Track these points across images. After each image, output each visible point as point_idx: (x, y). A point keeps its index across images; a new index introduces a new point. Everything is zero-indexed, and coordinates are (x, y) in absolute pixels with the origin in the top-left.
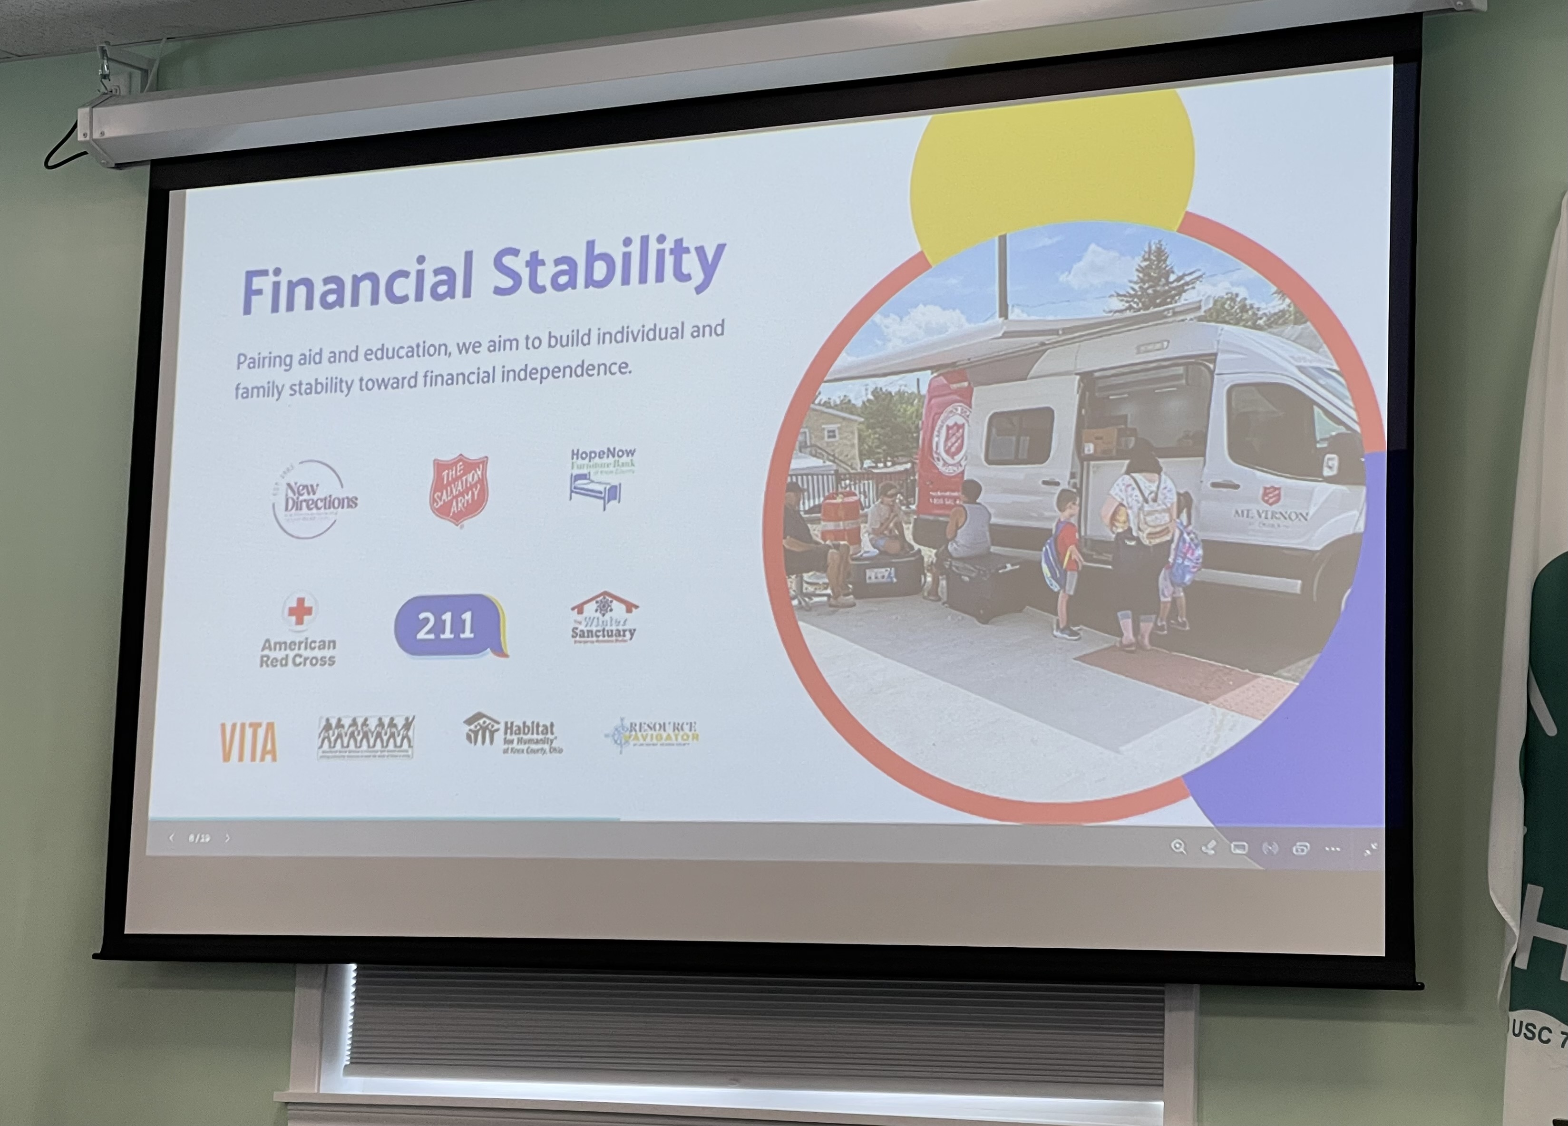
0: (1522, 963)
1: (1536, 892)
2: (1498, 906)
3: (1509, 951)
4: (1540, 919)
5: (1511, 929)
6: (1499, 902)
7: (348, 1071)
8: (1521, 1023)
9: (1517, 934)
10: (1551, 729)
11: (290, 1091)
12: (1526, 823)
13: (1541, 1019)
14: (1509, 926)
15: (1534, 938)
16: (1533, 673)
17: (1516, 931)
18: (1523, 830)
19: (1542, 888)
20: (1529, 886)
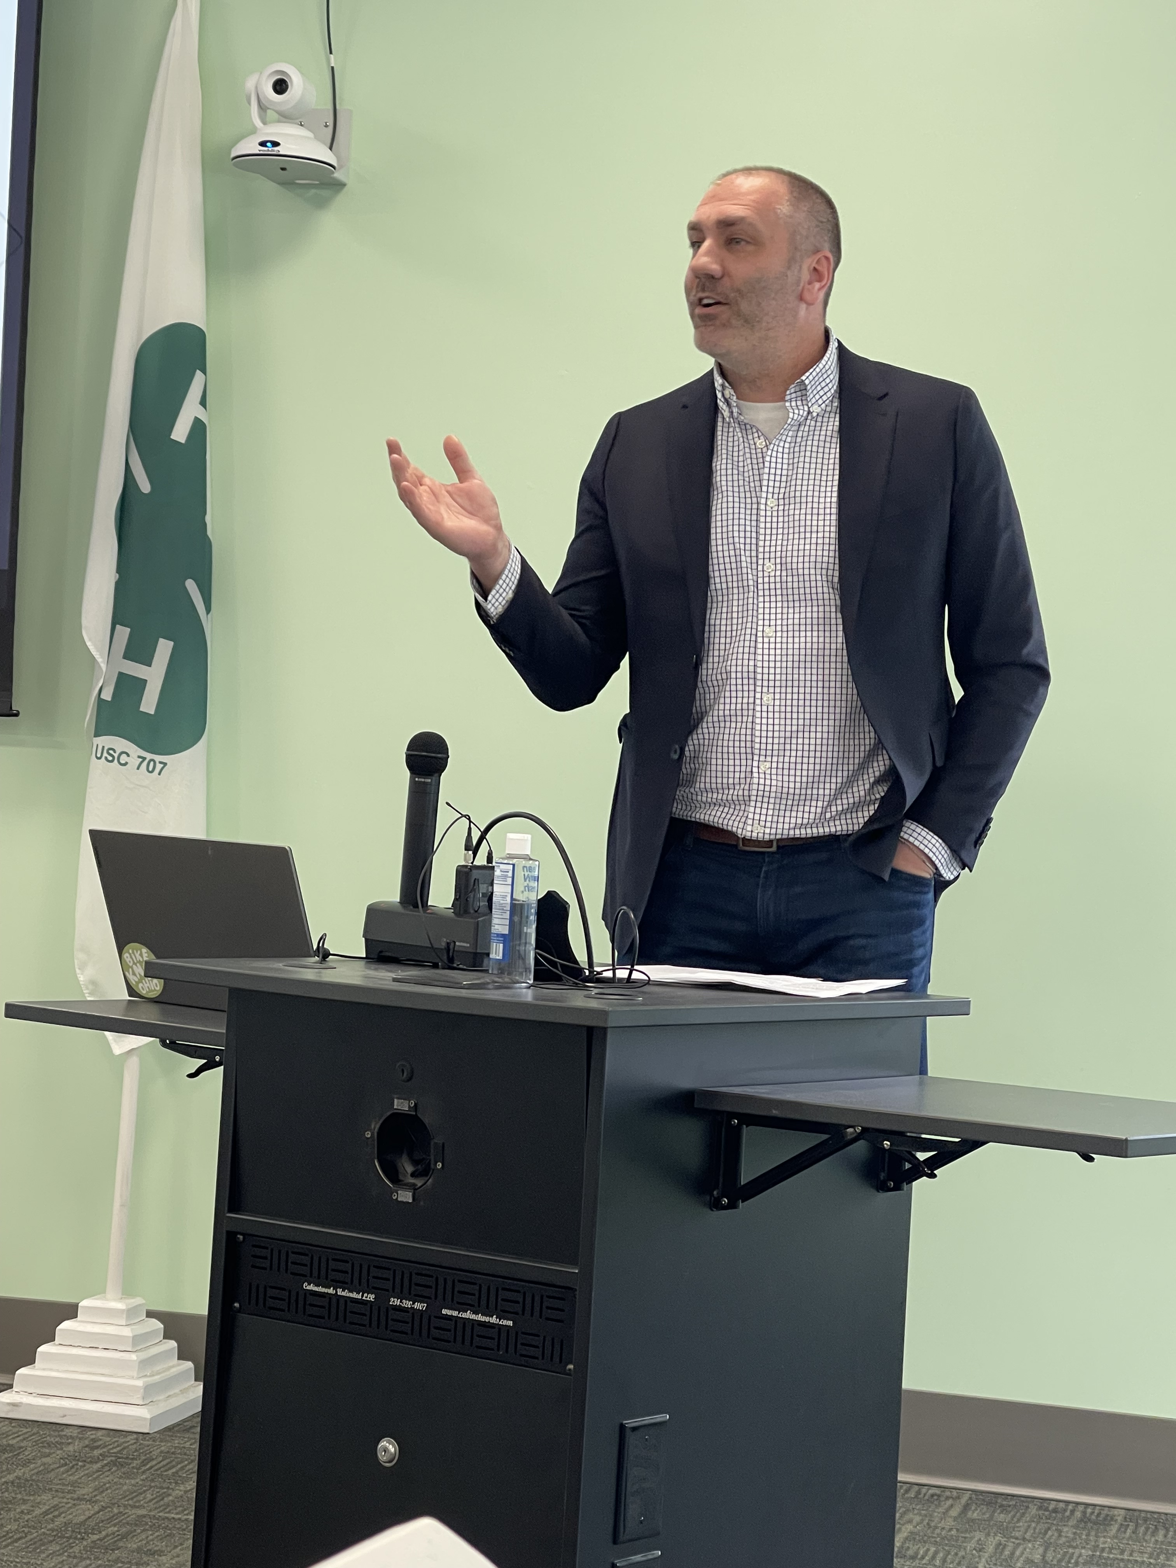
0: (107, 696)
1: (123, 632)
2: (89, 644)
3: (97, 684)
4: (126, 657)
5: (100, 667)
6: (90, 640)
8: (103, 747)
9: (104, 669)
10: (145, 486)
12: (119, 570)
13: (120, 744)
14: (98, 663)
15: (120, 674)
16: (132, 434)
17: (103, 666)
18: (116, 576)
19: (129, 629)
20: (118, 627)
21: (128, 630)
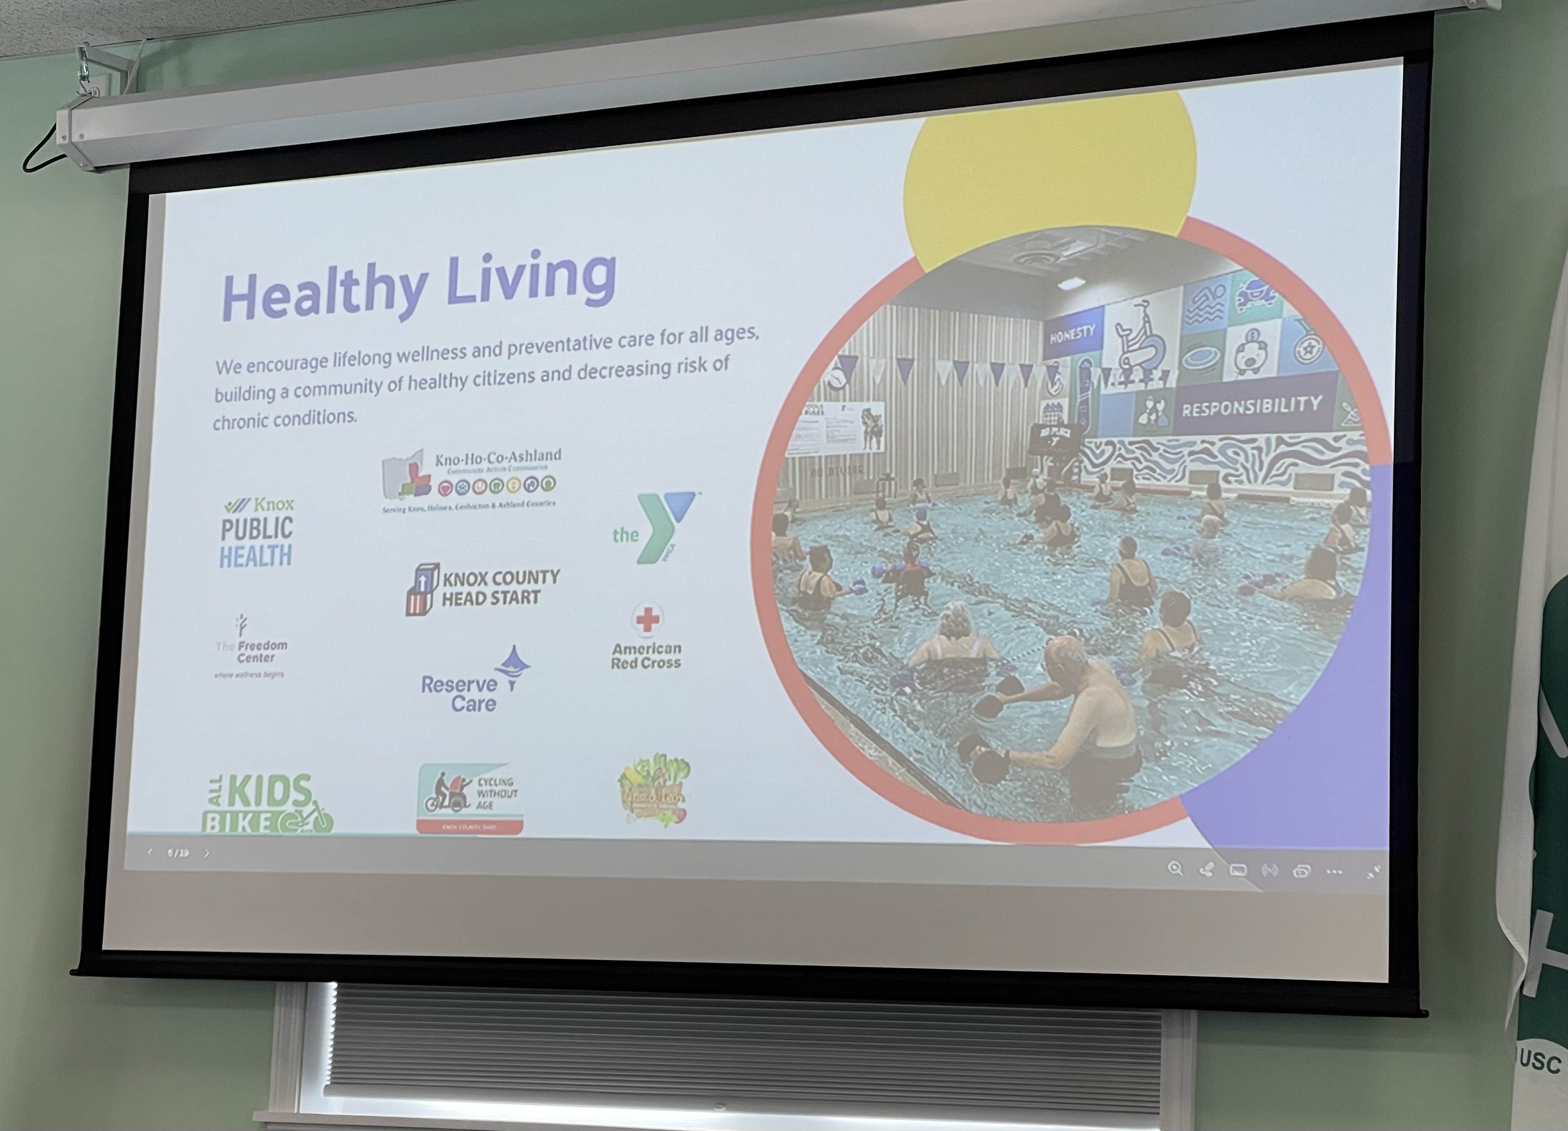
0: (1531, 991)
1: (1546, 918)
2: (1506, 932)
3: (1516, 979)
4: (1549, 946)
5: (1520, 957)
6: (1507, 928)
7: (328, 1090)
8: (1530, 1052)
9: (1526, 961)
10: (1562, 750)
11: (271, 1110)
13: (1549, 1048)
14: (1518, 954)
15: (1544, 965)
17: (1525, 958)
18: (1533, 853)
19: (1552, 914)
20: (1539, 912)
21: (1550, 915)
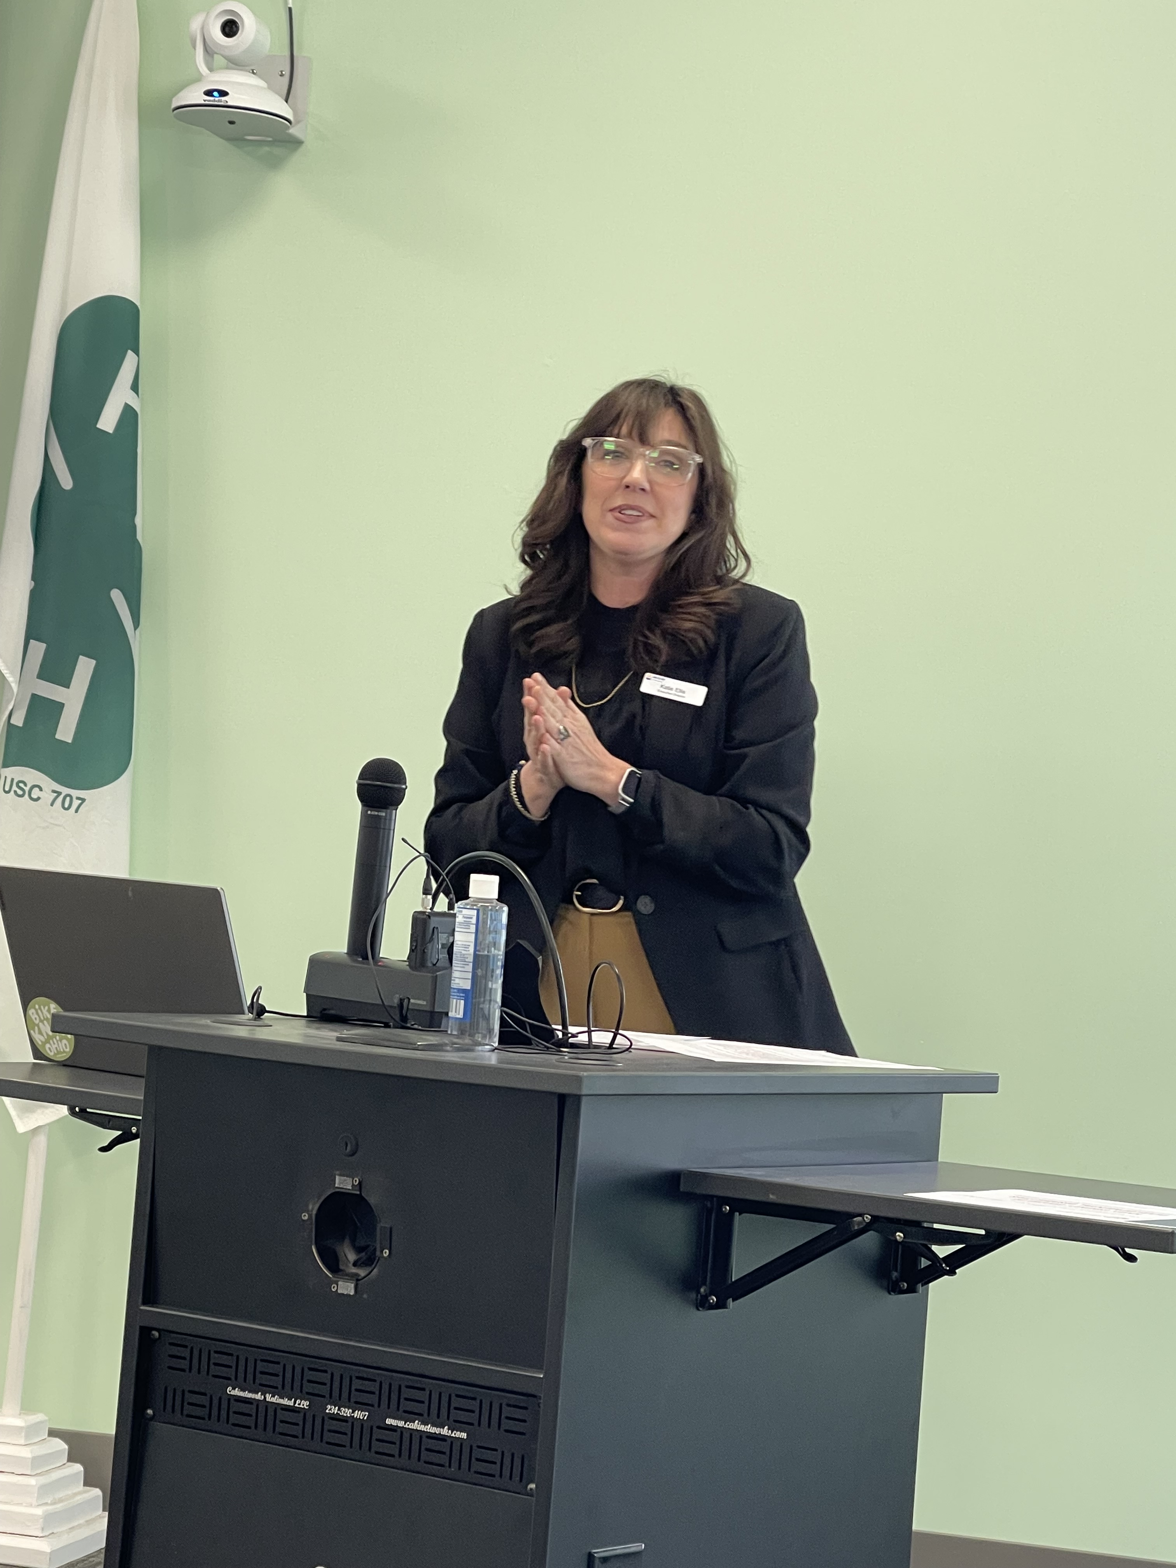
0: (18, 720)
1: (38, 649)
3: (7, 707)
4: (40, 676)
8: (12, 780)
10: (66, 482)
12: (34, 578)
13: (31, 776)
14: (8, 683)
15: (34, 696)
16: (53, 421)
17: (14, 687)
18: (31, 583)
19: (45, 645)
20: (32, 642)
21: (43, 646)
